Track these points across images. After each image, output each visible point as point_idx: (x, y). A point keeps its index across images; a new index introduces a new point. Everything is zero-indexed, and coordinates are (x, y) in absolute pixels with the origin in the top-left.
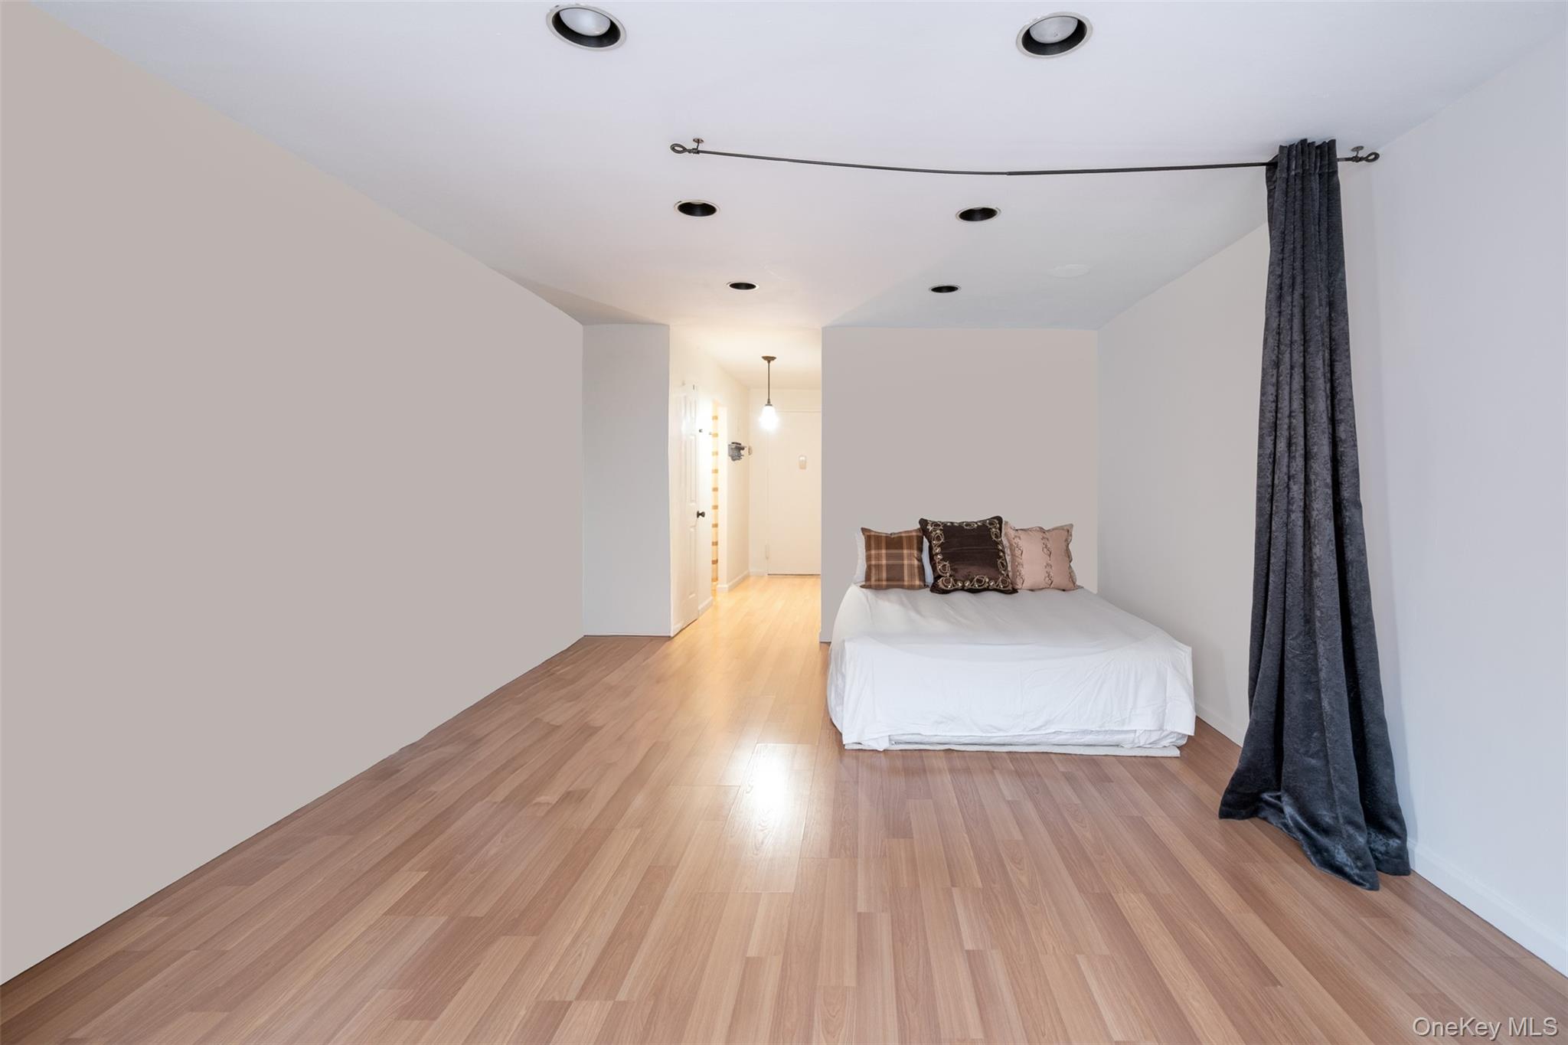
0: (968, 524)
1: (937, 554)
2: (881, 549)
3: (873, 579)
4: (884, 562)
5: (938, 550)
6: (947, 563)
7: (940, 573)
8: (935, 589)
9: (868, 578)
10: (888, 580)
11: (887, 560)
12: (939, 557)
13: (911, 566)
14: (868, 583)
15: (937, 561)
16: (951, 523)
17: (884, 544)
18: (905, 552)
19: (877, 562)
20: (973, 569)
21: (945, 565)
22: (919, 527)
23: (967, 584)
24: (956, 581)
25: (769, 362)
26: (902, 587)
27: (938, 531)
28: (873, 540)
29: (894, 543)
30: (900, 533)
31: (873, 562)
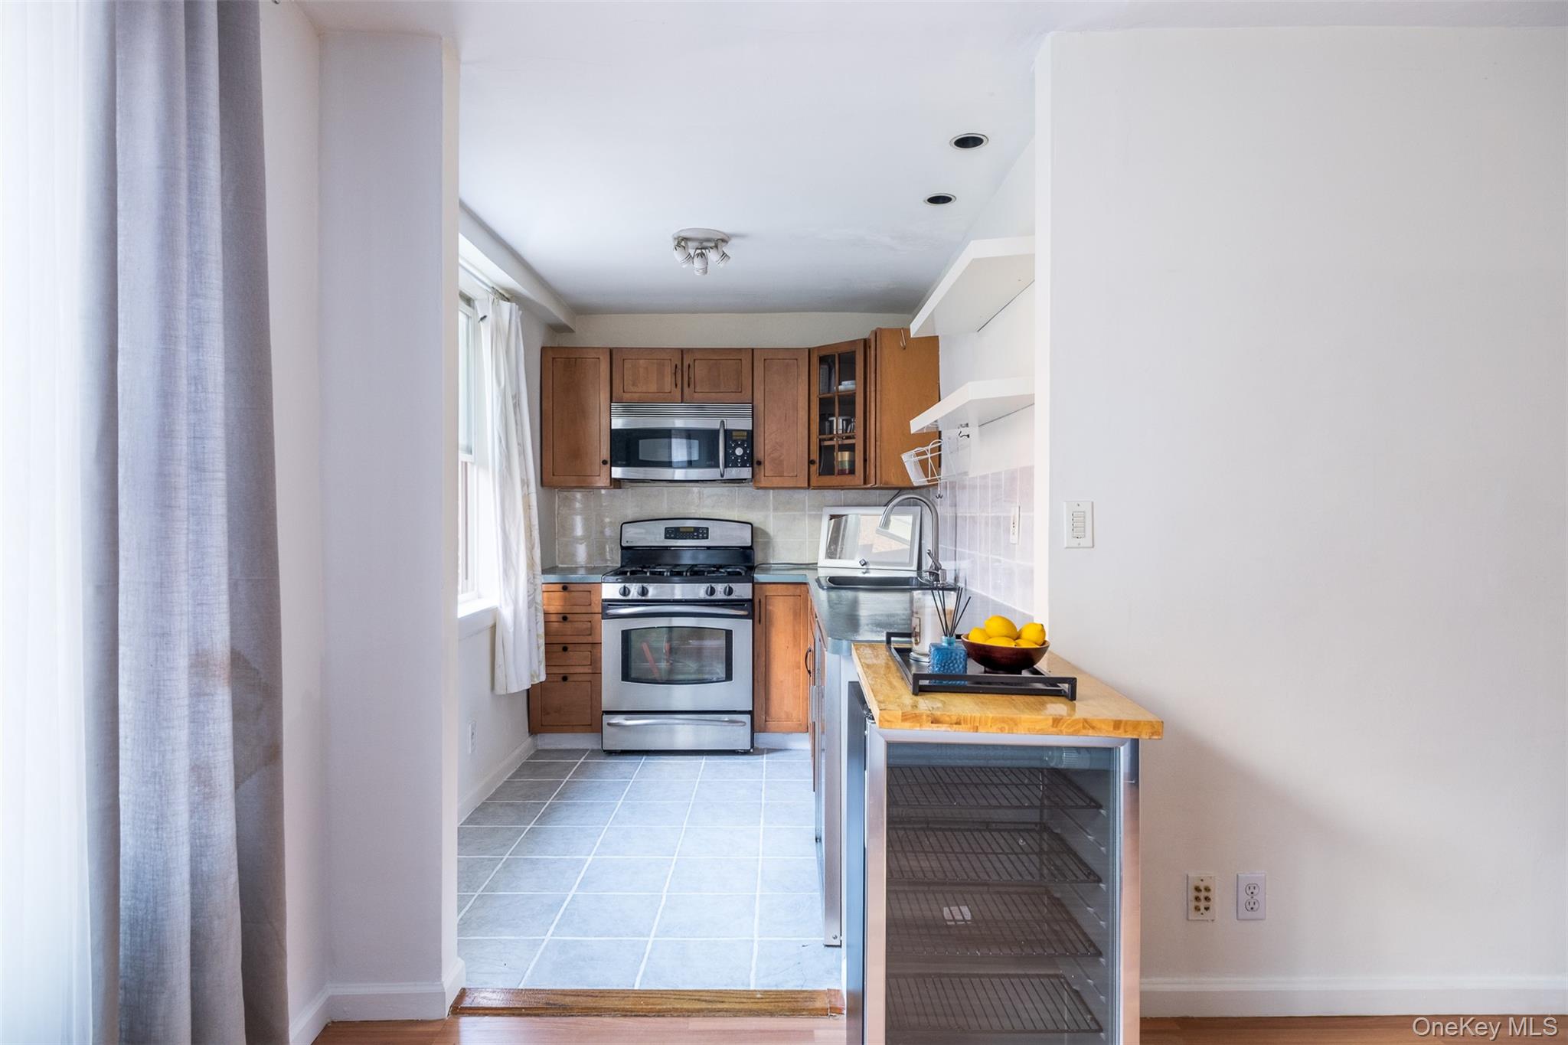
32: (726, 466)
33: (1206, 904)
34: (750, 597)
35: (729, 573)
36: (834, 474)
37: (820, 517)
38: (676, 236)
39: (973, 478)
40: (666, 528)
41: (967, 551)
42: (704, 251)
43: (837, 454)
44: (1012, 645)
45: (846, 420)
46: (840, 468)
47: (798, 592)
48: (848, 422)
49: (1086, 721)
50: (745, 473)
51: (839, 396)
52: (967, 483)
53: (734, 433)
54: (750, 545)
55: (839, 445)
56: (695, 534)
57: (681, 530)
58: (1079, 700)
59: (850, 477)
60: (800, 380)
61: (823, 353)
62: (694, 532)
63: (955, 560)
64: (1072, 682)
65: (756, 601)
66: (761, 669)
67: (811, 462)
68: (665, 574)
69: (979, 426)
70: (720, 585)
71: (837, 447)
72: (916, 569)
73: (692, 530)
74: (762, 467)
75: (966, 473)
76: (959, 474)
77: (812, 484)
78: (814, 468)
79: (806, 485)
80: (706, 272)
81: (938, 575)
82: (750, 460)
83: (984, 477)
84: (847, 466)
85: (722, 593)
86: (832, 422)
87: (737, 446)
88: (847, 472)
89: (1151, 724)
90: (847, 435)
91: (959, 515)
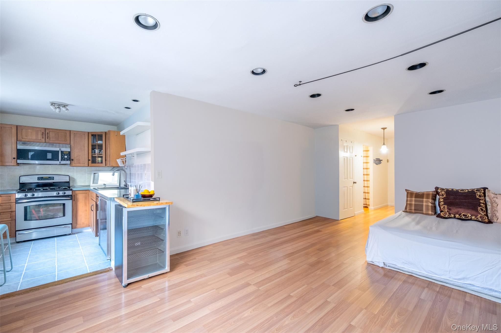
0: (463, 190)
1: (441, 202)
2: (413, 198)
3: (408, 209)
4: (413, 203)
5: (442, 200)
6: (446, 206)
7: (443, 210)
8: (439, 216)
9: (406, 208)
10: (415, 210)
11: (415, 202)
12: (442, 203)
13: (427, 206)
14: (406, 210)
15: (441, 205)
16: (452, 189)
17: (414, 196)
18: (425, 200)
19: (410, 203)
20: (461, 210)
21: (445, 207)
22: (435, 190)
23: (457, 216)
24: (450, 214)
25: (384, 130)
26: (423, 213)
27: (443, 192)
28: (410, 194)
29: (420, 196)
30: (424, 192)
31: (408, 203)
32: (62, 160)
33: (180, 234)
34: (71, 194)
35: (64, 188)
36: (96, 163)
37: (91, 174)
38: (51, 102)
39: (135, 165)
40: (38, 177)
41: (134, 180)
42: (59, 107)
43: (97, 158)
44: (149, 194)
45: (99, 150)
46: (98, 162)
47: (86, 192)
48: (100, 151)
49: (162, 203)
50: (68, 162)
51: (98, 145)
52: (134, 166)
53: (64, 152)
54: (69, 181)
55: (98, 156)
56: (49, 179)
57: (44, 178)
58: (161, 201)
59: (101, 164)
60: (85, 140)
61: (92, 134)
62: (49, 178)
63: (130, 183)
64: (159, 198)
65: (73, 195)
66: (75, 212)
67: (89, 160)
68: (41, 190)
69: (137, 155)
70: (61, 192)
71: (97, 157)
72: (119, 185)
73: (48, 178)
74: (73, 161)
75: (133, 164)
76: (132, 164)
77: (89, 165)
78: (90, 162)
79: (88, 166)
80: (60, 112)
81: (127, 186)
82: (70, 159)
83: (138, 165)
84: (100, 161)
85: (62, 194)
86: (95, 151)
87: (65, 155)
88: (100, 163)
89: (171, 202)
90: (100, 154)
91: (131, 173)
